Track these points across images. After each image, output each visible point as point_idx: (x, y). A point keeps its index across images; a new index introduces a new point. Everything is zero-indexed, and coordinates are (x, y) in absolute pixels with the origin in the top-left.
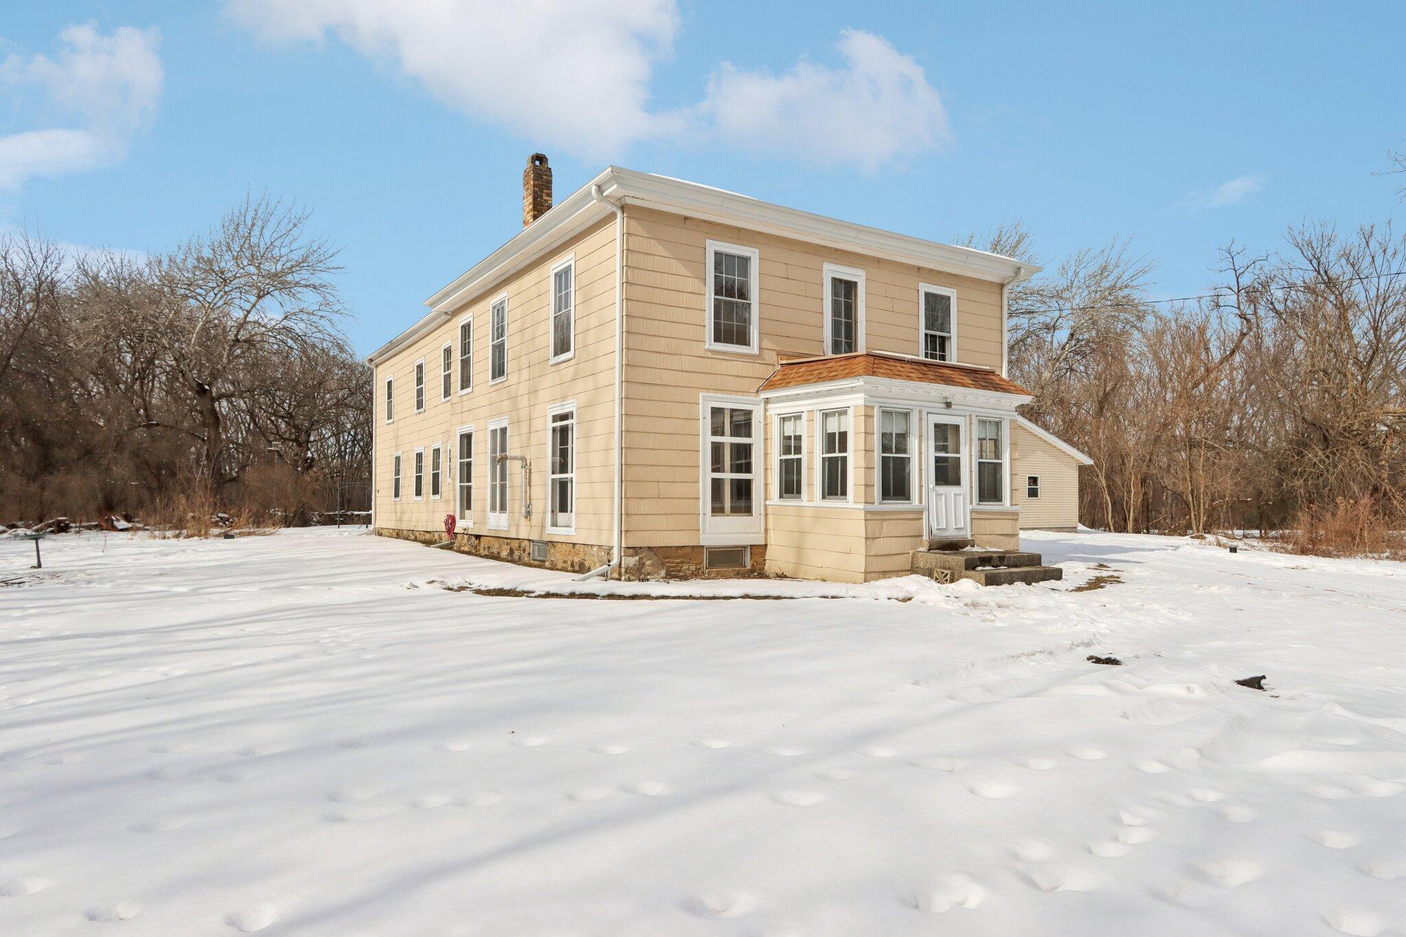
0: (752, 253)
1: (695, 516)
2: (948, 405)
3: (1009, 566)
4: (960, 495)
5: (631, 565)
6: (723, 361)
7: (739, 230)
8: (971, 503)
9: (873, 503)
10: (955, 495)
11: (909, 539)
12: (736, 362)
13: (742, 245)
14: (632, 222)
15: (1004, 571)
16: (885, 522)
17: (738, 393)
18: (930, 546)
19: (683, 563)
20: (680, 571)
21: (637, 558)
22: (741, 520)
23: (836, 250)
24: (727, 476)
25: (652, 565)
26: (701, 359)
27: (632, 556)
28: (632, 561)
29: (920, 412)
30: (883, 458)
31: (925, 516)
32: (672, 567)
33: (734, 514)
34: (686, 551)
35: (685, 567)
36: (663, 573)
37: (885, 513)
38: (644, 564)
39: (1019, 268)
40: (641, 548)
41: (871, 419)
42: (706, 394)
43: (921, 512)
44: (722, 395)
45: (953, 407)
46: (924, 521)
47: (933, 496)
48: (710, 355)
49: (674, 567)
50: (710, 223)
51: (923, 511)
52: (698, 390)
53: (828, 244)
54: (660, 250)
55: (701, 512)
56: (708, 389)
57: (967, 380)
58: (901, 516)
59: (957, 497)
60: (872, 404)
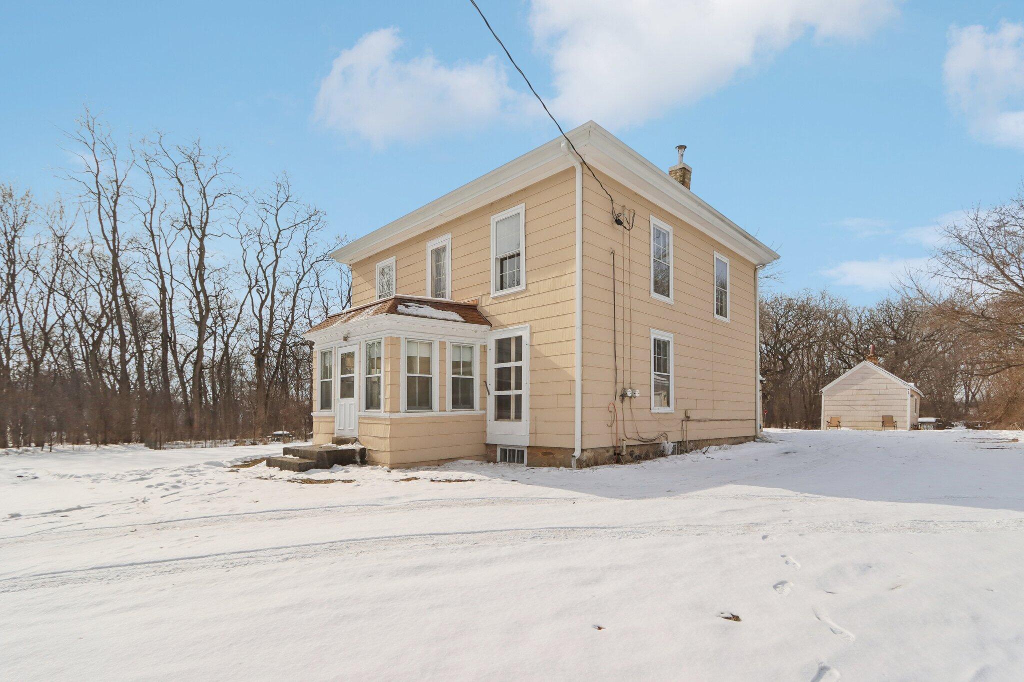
2: (345, 339)
8: (359, 411)
10: (350, 404)
18: (333, 441)
43: (335, 417)
45: (348, 339)
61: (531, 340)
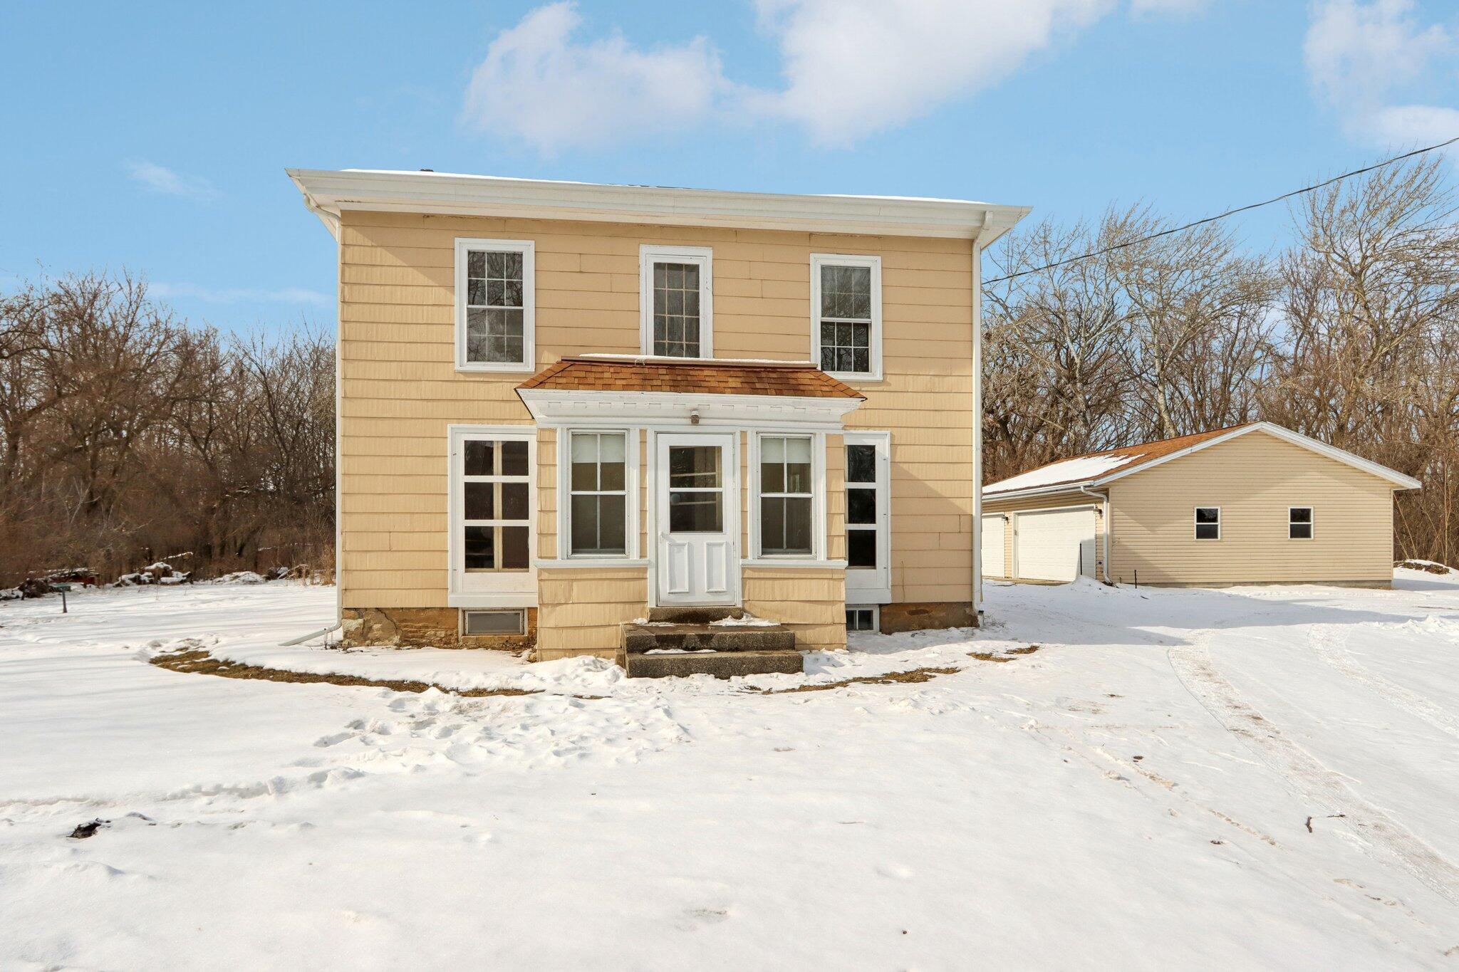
0: (526, 248)
1: (443, 572)
2: (695, 420)
3: (719, 650)
4: (721, 545)
5: (353, 629)
6: (482, 384)
7: (505, 220)
8: (744, 556)
9: (555, 558)
10: (708, 544)
11: (620, 607)
12: (500, 384)
13: (509, 238)
14: (350, 231)
15: (705, 656)
16: (575, 584)
17: (505, 422)
18: (651, 616)
19: (427, 627)
20: (422, 637)
21: (361, 621)
22: (514, 576)
23: (662, 227)
24: (498, 523)
25: (382, 629)
26: (449, 384)
27: (354, 619)
28: (354, 624)
29: (643, 432)
30: (573, 497)
31: (650, 574)
32: (410, 632)
33: (507, 569)
34: (430, 613)
35: (430, 632)
36: (396, 639)
37: (575, 570)
38: (371, 628)
39: (985, 213)
40: (366, 609)
41: (552, 445)
42: (455, 425)
43: (645, 570)
44: (480, 426)
45: (701, 421)
46: (650, 583)
47: (665, 547)
48: (462, 377)
49: (414, 632)
50: (461, 217)
51: (646, 568)
52: (444, 421)
53: (648, 221)
54: (389, 258)
55: (449, 567)
56: (459, 420)
57: (733, 382)
58: (604, 576)
59: (715, 549)
60: (552, 426)
61: (893, 452)
